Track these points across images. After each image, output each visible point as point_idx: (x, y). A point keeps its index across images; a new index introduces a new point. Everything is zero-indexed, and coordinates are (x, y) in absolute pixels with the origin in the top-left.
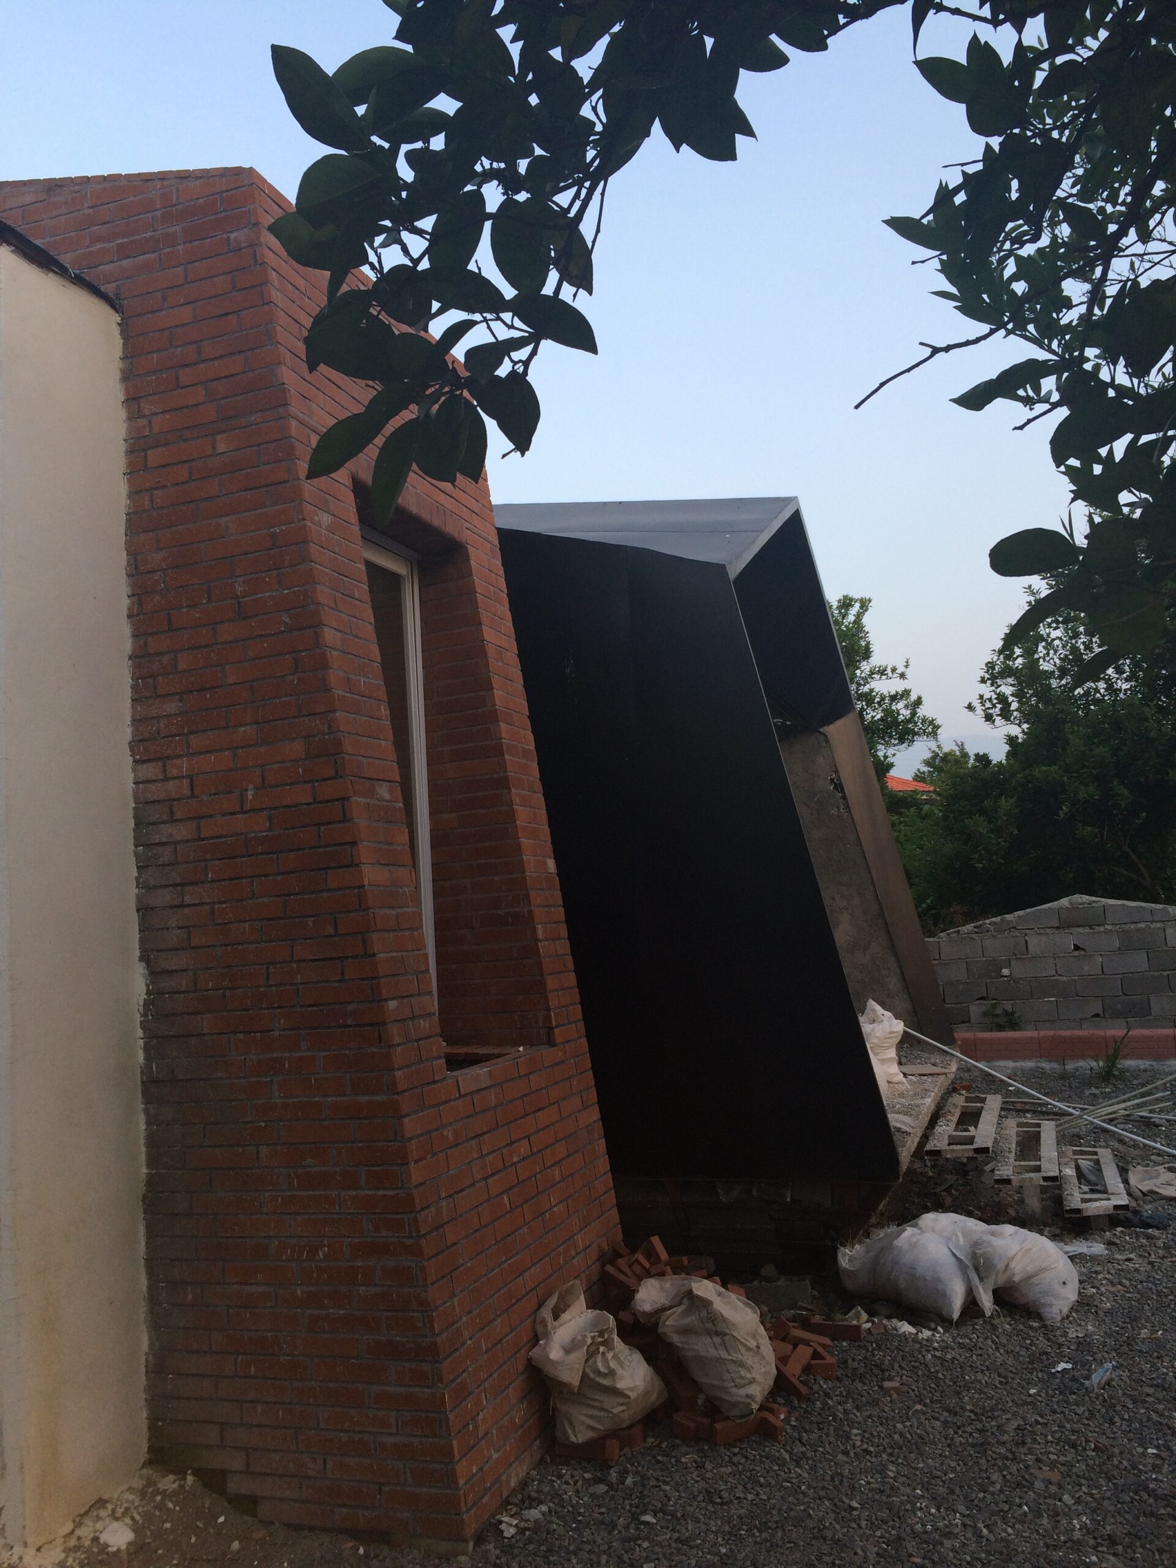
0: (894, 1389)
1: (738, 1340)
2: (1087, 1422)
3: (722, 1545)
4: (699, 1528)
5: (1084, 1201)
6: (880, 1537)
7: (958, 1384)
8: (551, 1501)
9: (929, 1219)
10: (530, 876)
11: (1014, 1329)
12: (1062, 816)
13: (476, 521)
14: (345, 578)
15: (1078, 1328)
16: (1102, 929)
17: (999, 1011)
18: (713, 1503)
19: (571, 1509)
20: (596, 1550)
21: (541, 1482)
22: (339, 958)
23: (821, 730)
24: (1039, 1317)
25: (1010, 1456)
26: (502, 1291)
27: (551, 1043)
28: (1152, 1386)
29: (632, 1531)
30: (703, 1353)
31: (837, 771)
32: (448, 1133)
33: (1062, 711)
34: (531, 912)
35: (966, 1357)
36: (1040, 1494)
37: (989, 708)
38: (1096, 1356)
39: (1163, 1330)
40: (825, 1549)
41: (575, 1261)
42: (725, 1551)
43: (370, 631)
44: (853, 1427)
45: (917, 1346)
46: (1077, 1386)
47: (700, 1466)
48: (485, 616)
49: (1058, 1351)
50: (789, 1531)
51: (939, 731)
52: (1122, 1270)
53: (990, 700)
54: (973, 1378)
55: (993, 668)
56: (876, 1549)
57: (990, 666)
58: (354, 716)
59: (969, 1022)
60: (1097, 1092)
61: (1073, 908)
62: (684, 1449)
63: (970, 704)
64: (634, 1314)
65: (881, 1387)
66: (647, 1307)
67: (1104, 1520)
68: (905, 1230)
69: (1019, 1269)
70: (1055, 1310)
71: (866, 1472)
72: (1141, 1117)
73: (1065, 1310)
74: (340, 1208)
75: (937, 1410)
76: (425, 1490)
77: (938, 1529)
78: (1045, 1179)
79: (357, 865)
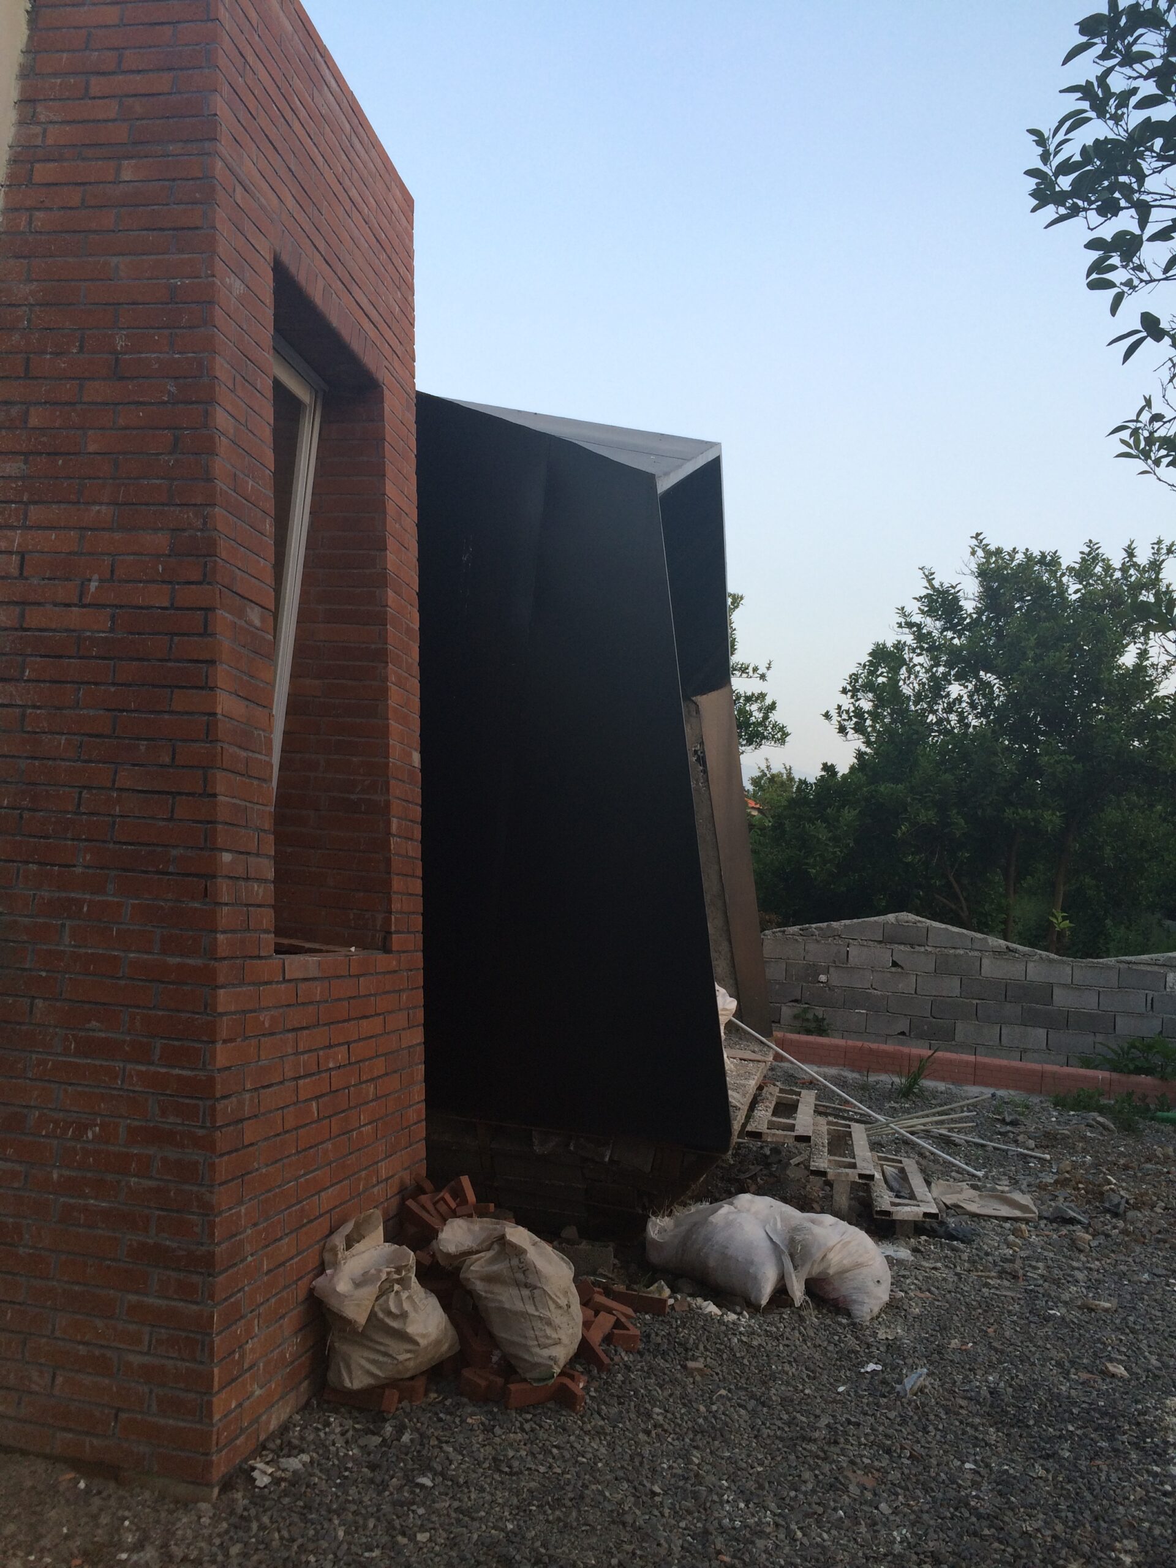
0: (697, 1369)
1: (549, 1295)
2: (899, 1428)
3: (508, 1520)
4: (484, 1498)
5: (893, 1204)
6: (685, 1529)
7: (764, 1373)
8: (314, 1451)
9: (745, 1199)
10: (393, 763)
11: (821, 1323)
12: (900, 835)
13: (396, 363)
14: (249, 362)
15: (888, 1330)
16: (922, 949)
17: (810, 1016)
18: (501, 1472)
19: (336, 1462)
20: (363, 1511)
21: (304, 1428)
22: (172, 793)
23: (694, 698)
24: (848, 1314)
25: (822, 1454)
26: (294, 1208)
27: (386, 949)
28: (965, 1398)
29: (406, 1494)
30: (507, 1306)
31: (702, 743)
32: (265, 1018)
33: (917, 732)
34: (388, 804)
35: (773, 1346)
36: (855, 1500)
37: (844, 720)
38: (906, 1361)
39: (973, 1342)
40: (625, 1536)
41: (375, 1190)
42: (511, 1527)
43: (267, 433)
44: (654, 1406)
45: (724, 1328)
46: (888, 1389)
47: (488, 1430)
48: (390, 469)
49: (867, 1351)
50: (585, 1511)
51: (787, 739)
52: (930, 1278)
53: (847, 712)
54: (780, 1368)
55: (857, 681)
56: (681, 1541)
57: (854, 678)
58: (235, 519)
59: (779, 1022)
60: (896, 1105)
61: (899, 924)
62: (469, 1410)
63: (828, 712)
64: (433, 1256)
65: (684, 1367)
66: (452, 1249)
67: (926, 1535)
68: (722, 1207)
69: (836, 1260)
70: (866, 1309)
71: (668, 1455)
72: (941, 1135)
73: (876, 1310)
74: (123, 1081)
75: (743, 1398)
76: (171, 1422)
77: (748, 1526)
78: (861, 1176)
79: (212, 689)
